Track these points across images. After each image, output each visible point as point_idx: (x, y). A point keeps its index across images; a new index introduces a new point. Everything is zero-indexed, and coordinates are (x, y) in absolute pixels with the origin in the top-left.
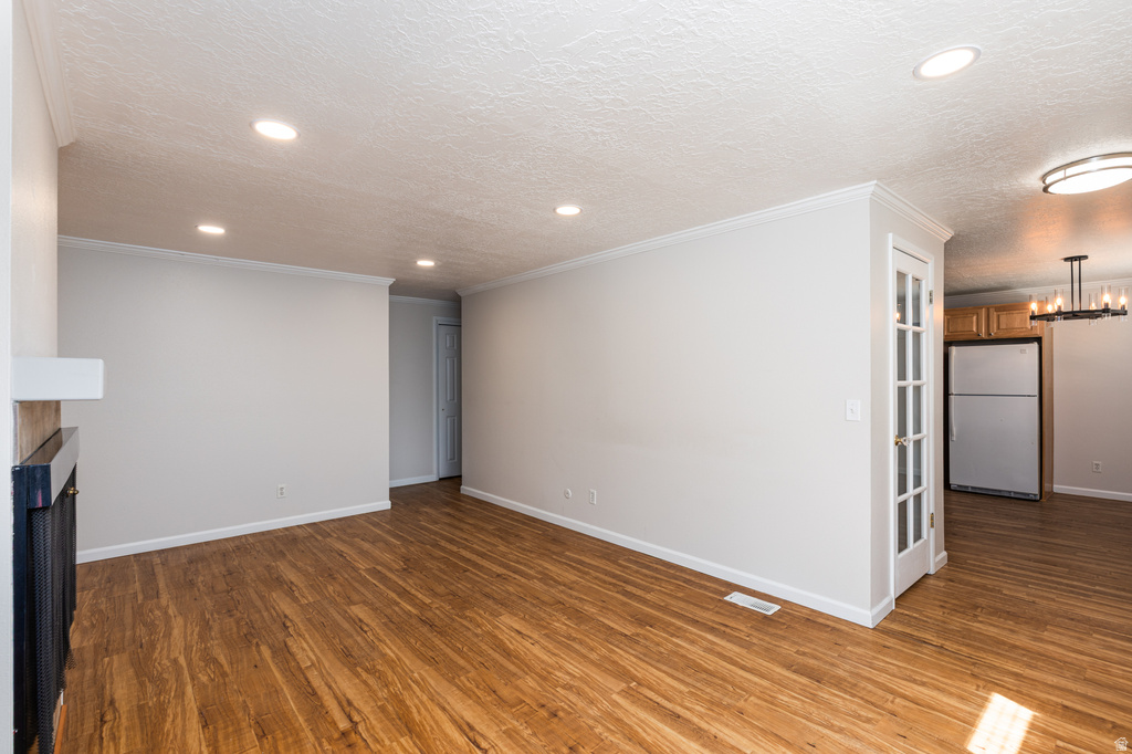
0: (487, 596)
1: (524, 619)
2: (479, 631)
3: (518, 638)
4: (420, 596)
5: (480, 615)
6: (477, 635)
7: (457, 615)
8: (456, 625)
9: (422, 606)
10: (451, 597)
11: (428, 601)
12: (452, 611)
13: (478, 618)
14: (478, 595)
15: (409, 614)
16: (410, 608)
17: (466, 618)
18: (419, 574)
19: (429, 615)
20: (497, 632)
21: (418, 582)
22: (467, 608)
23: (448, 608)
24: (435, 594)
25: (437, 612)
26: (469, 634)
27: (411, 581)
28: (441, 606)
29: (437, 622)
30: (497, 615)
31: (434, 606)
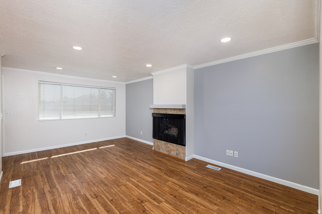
0: (106, 185)
1: (98, 177)
2: (112, 173)
3: (103, 172)
4: (131, 185)
5: (111, 178)
6: (113, 172)
7: (118, 177)
8: (118, 175)
9: (129, 181)
10: (119, 184)
11: (127, 182)
12: (119, 179)
13: (112, 177)
14: (110, 185)
15: (133, 178)
16: (133, 180)
17: (116, 177)
18: (134, 198)
19: (126, 178)
20: (107, 173)
21: (133, 192)
22: (115, 180)
23: (120, 180)
24: (125, 185)
25: (124, 179)
26: (115, 172)
27: (137, 193)
28: (123, 180)
29: (124, 175)
30: (106, 178)
31: (125, 181)
